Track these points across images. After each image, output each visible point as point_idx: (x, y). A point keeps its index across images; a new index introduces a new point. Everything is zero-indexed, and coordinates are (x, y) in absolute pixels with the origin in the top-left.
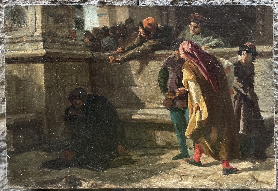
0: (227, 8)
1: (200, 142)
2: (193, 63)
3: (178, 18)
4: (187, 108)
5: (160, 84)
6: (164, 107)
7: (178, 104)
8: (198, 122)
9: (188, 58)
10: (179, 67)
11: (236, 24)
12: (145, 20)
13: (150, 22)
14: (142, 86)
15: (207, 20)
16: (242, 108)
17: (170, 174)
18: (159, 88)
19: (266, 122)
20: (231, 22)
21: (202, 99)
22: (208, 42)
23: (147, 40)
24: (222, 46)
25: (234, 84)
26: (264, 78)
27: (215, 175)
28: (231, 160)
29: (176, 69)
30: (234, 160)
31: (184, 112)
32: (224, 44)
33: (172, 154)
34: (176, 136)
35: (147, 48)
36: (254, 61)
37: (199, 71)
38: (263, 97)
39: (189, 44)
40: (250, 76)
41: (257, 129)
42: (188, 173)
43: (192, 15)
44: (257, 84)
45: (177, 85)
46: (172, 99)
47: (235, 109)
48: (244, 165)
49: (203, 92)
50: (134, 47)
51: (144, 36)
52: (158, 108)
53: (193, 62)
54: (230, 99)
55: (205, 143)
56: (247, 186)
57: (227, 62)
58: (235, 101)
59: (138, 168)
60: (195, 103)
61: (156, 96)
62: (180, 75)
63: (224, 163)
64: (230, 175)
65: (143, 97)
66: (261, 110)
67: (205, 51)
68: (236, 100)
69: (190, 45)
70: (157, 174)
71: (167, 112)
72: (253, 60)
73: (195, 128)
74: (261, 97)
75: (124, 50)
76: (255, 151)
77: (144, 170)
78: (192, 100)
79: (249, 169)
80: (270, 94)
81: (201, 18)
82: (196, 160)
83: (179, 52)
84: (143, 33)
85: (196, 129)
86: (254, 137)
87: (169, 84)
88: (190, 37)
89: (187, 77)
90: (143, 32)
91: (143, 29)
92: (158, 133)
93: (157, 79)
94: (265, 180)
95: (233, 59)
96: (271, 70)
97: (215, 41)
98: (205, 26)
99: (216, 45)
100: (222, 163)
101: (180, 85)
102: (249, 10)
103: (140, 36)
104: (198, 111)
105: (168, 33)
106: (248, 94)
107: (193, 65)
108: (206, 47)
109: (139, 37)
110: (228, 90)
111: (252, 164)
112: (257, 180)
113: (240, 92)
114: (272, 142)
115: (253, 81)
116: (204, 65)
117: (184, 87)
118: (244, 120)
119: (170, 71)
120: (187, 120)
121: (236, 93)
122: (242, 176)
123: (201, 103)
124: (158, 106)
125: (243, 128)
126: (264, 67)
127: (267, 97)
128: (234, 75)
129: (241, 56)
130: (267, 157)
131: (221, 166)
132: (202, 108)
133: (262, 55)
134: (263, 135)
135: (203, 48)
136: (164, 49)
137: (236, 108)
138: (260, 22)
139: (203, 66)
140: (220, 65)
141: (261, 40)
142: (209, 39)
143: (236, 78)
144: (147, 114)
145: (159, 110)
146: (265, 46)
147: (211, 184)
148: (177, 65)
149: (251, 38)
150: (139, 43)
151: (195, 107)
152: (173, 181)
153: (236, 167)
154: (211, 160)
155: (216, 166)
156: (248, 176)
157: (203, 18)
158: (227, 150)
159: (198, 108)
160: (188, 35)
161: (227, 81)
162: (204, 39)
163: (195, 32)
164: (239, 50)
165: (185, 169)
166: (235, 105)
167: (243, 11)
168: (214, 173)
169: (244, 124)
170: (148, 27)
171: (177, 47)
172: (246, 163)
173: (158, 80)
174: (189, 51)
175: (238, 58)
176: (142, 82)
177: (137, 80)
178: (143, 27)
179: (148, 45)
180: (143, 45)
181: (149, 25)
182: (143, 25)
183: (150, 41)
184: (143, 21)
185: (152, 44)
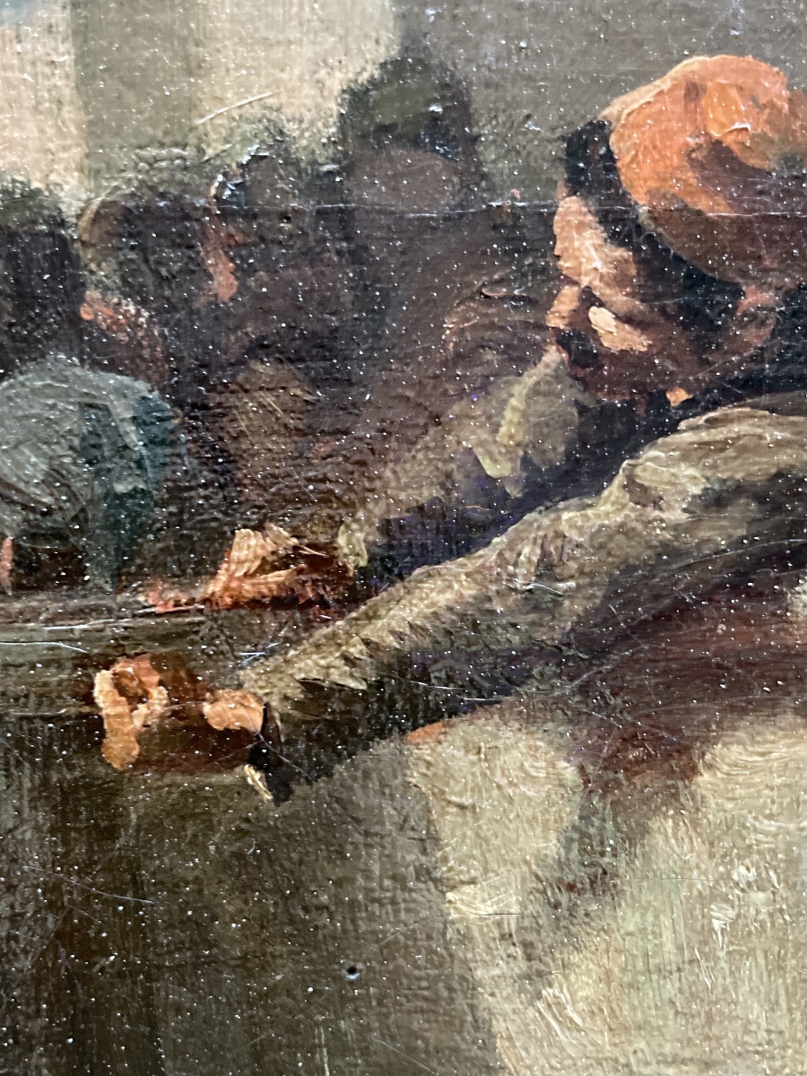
12: (643, 95)
13: (732, 124)
23: (689, 407)
35: (676, 528)
50: (477, 511)
51: (638, 342)
75: (323, 563)
84: (621, 299)
90: (620, 281)
91: (616, 239)
109: (553, 356)
150: (556, 450)
170: (703, 204)
176: (617, 1053)
177: (531, 1013)
178: (622, 198)
179: (696, 490)
180: (620, 479)
181: (706, 179)
182: (612, 169)
183: (724, 421)
184: (617, 109)
185: (756, 468)
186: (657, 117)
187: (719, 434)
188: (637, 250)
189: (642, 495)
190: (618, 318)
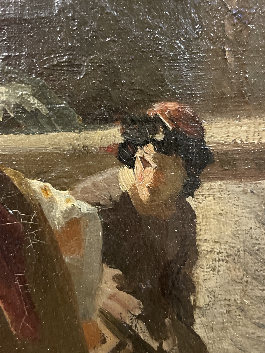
24: (37, 124)
25: (102, 301)
26: (240, 274)
36: (192, 194)
44: (208, 300)
57: (68, 201)
72: (189, 189)
99: (6, 115)
113: (130, 336)
121: (112, 341)
126: (244, 220)
128: (100, 257)
129: (131, 171)
141: (227, 89)
143: (110, 272)
146: (248, 117)
164: (120, 139)
175: (117, 178)
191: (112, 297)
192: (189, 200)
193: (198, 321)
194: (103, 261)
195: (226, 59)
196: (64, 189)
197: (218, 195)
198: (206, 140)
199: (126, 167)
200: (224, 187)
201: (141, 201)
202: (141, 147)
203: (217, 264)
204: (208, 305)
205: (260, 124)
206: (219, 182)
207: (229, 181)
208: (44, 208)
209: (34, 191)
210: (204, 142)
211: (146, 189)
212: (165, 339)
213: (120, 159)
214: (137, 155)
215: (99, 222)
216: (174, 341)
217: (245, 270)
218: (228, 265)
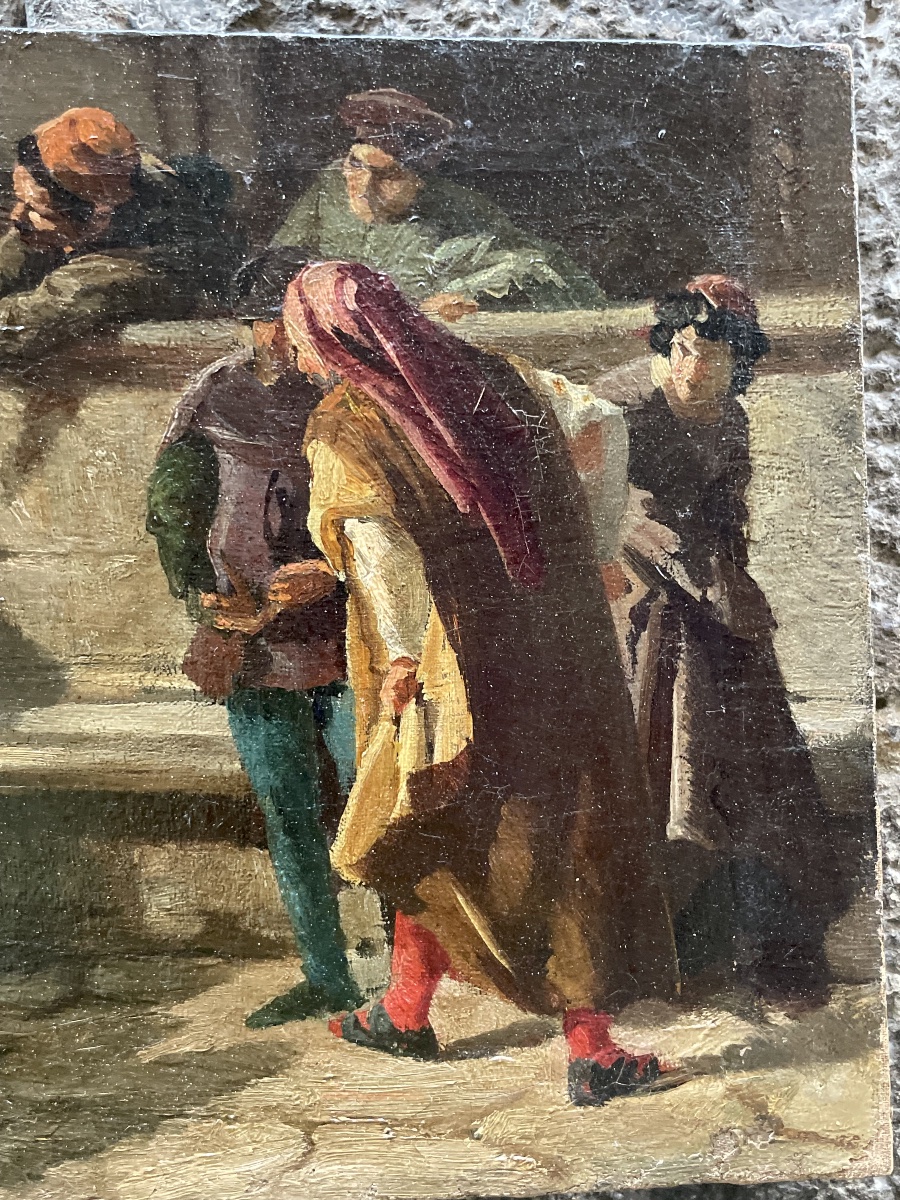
0: (577, 59)
1: (424, 906)
2: (374, 403)
3: (270, 115)
4: (337, 689)
5: (163, 544)
6: (190, 686)
7: (287, 666)
8: (414, 779)
9: (340, 372)
10: (283, 431)
11: (634, 162)
12: (51, 124)
13: (90, 136)
14: (39, 555)
15: (457, 132)
16: (681, 679)
17: (235, 1120)
18: (158, 566)
19: (828, 765)
20: (601, 147)
21: (435, 634)
22: (461, 268)
23: (74, 254)
24: (550, 299)
25: (626, 534)
26: (807, 495)
27: (522, 1112)
28: (622, 1006)
29: (269, 440)
30: (638, 1005)
31: (322, 717)
32: (559, 282)
33: (248, 993)
34: (271, 873)
35: (69, 305)
36: (743, 391)
37: (411, 458)
38: (806, 609)
39: (342, 280)
40: (723, 480)
41: (775, 805)
42: (353, 1105)
43: (359, 98)
44: (766, 531)
45: (272, 547)
46: (244, 635)
47: (635, 688)
48: (701, 1036)
49: (437, 583)
51: (51, 226)
52: (151, 694)
53: (375, 401)
54: (608, 625)
55: (455, 910)
56: (718, 1163)
57: (586, 399)
58: (634, 639)
59: (26, 1091)
60: (393, 657)
61: (136, 618)
62: (294, 480)
63: (579, 1028)
64: (617, 1101)
65: (48, 625)
66: (790, 688)
67: (449, 324)
68: (645, 635)
69: (351, 287)
70: (152, 1127)
71: (214, 720)
72: (740, 384)
73: (396, 813)
74: (795, 612)
76: (765, 946)
77: (62, 1102)
78: (369, 639)
79: (732, 1058)
80: (846, 591)
81: (418, 116)
82: (403, 1022)
83: (281, 329)
84: (43, 208)
85: (404, 823)
86: (759, 858)
87: (222, 541)
88: (350, 236)
89: (335, 492)
90: (42, 201)
91: (41, 184)
92: (157, 860)
93: (144, 506)
94: (828, 1124)
95: (620, 378)
96: (848, 442)
97: (508, 265)
98: (445, 167)
99: (513, 288)
100: (568, 1030)
101: (292, 542)
102: (706, 77)
103: (24, 226)
104: (411, 710)
105: (210, 213)
106: (711, 595)
107: (372, 414)
108: (452, 300)
109: (13, 231)
110: (592, 571)
111: (744, 1025)
112: (778, 1126)
113: (664, 583)
114: (863, 883)
115: (743, 515)
116: (440, 415)
117: (319, 555)
118: (693, 756)
119: (223, 455)
120: (342, 768)
121: (640, 589)
122: (690, 1105)
123: (432, 657)
124: (149, 680)
125: (687, 808)
126: (809, 426)
127: (831, 611)
128: (625, 474)
129: (666, 360)
130: (835, 980)
131: (558, 1050)
132: (436, 690)
133: (796, 354)
134: (810, 844)
135: (432, 309)
136: (185, 312)
137: (646, 680)
138: (775, 150)
139: (438, 424)
140: (540, 414)
141: (782, 259)
142: (471, 253)
143: (639, 495)
144: (78, 740)
145: (161, 707)
146: (810, 294)
147: (498, 1171)
148: (271, 417)
149: (723, 247)
150: (15, 271)
151: (389, 683)
152: (256, 1166)
153: (653, 1048)
154: (497, 1012)
155: (528, 1052)
156: (725, 1102)
157: (428, 118)
158: (594, 951)
159: (411, 690)
160: (334, 224)
161: (588, 516)
162: (439, 250)
163: (382, 208)
164: (655, 321)
165: (332, 1083)
166: (635, 662)
167: (674, 78)
168: (516, 1099)
169: (697, 783)
170: (77, 169)
171: (270, 303)
172: (709, 1024)
173: (151, 515)
174: (349, 327)
175: (649, 370)
176: (45, 530)
177: (7, 512)
178: (42, 167)
179: (77, 289)
180: (43, 284)
181: (79, 159)
182: (38, 155)
183: (90, 260)
184: (40, 130)
185: (103, 280)
186: (57, 133)
187: (86, 265)
188: (49, 188)
189: (53, 290)
190: (41, 216)
191: (639, 529)
192: (740, 398)
193: (752, 560)
194: (629, 480)
195: (782, 225)
196: (581, 383)
197: (776, 392)
198: (759, 321)
199: (659, 355)
200: (783, 382)
201: (678, 399)
202: (679, 331)
203: (777, 483)
204: (765, 538)
205: (825, 303)
206: (777, 376)
207: (790, 375)
208: (555, 406)
209: (544, 385)
210: (757, 325)
211: (685, 384)
212: (710, 586)
213: (652, 346)
214: (675, 340)
215: (625, 426)
216: (722, 588)
217: (812, 491)
218: (791, 485)
